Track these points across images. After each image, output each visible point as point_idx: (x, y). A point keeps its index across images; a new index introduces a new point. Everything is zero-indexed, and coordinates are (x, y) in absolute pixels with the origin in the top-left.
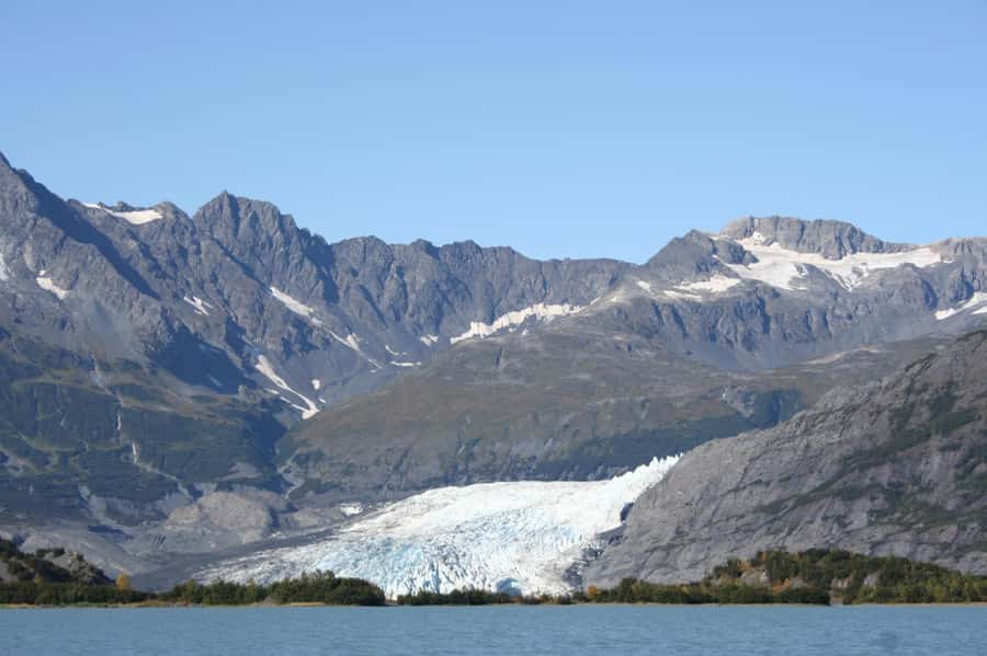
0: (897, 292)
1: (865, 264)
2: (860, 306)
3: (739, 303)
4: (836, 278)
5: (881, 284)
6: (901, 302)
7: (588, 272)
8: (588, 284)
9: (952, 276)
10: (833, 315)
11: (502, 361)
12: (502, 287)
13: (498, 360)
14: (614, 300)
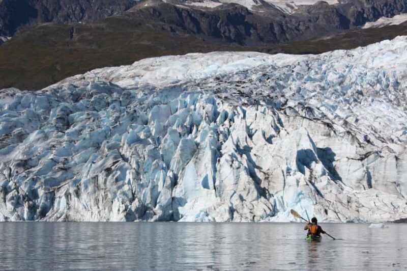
0: (321, 16)
1: (293, 2)
2: (301, 23)
3: (229, 14)
4: (278, 8)
5: (309, 13)
6: (325, 23)
7: (110, 4)
8: (110, 12)
9: (351, 10)
10: (287, 27)
11: (74, 34)
12: (54, 9)
13: (72, 33)
14: (146, 5)
